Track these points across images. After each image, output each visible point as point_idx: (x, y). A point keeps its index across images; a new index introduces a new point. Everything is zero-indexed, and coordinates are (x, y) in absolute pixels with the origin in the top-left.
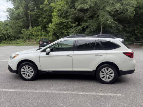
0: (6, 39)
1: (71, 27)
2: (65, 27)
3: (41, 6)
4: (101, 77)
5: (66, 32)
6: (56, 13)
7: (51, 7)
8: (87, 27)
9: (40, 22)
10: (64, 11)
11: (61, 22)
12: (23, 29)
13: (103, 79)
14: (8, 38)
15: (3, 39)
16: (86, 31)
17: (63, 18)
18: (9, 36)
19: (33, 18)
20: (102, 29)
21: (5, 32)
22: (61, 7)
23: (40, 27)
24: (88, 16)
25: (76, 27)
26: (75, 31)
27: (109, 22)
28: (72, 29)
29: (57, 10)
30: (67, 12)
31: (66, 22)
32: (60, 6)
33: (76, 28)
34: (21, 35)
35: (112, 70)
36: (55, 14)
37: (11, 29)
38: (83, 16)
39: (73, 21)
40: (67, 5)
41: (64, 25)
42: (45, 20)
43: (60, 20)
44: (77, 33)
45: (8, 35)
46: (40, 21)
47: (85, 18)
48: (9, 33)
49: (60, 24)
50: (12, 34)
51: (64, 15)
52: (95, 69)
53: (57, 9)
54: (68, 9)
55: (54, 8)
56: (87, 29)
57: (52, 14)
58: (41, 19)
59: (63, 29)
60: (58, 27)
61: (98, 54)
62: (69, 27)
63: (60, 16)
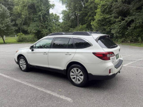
1: (114, 23)
2: (108, 23)
5: (109, 28)
8: (132, 21)
9: (86, 20)
11: (104, 18)
12: (71, 29)
13: (73, 80)
16: (131, 25)
17: (107, 13)
23: (85, 26)
26: (118, 27)
28: (116, 24)
29: (100, 7)
30: (111, 6)
31: (109, 18)
32: (104, 2)
33: (120, 23)
35: (81, 72)
36: (98, 10)
37: (61, 29)
39: (117, 16)
41: (107, 21)
42: (90, 18)
43: (102, 16)
47: (131, 11)
49: (102, 20)
51: (107, 10)
52: (66, 69)
53: (101, 5)
56: (132, 23)
57: (96, 11)
58: (87, 17)
59: (106, 25)
60: (100, 24)
61: (68, 53)
62: (112, 23)
63: (103, 12)
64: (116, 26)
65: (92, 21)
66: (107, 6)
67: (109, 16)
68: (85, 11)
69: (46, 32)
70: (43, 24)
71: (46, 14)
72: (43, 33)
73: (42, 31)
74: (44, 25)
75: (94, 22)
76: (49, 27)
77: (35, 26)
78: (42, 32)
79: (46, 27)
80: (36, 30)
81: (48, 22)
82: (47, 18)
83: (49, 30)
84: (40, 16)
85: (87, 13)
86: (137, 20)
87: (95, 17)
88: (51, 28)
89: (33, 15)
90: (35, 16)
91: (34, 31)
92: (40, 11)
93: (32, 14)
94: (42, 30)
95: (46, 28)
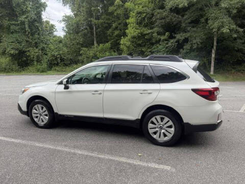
0: (57, 64)
1: (158, 42)
2: (148, 42)
3: (111, 9)
4: (151, 131)
5: (149, 50)
6: (133, 19)
7: (126, 10)
8: (186, 40)
10: (147, 14)
11: (141, 33)
12: (84, 49)
13: (155, 136)
14: (61, 62)
15: (54, 64)
16: (184, 47)
17: (145, 26)
18: (62, 60)
19: (99, 30)
20: (215, 44)
21: (56, 54)
22: (143, 7)
23: (108, 45)
24: (189, 21)
25: (166, 42)
26: (163, 49)
27: (225, 30)
28: (160, 45)
29: (134, 14)
30: (153, 15)
31: (149, 33)
32: (141, 7)
33: (167, 44)
34: (80, 58)
35: (170, 121)
36: (131, 20)
37: (65, 49)
38: (180, 22)
39: (161, 31)
40: (152, 3)
41: (146, 39)
42: (117, 32)
43: (139, 31)
44: (167, 52)
45: (61, 57)
46: (109, 35)
47: (183, 25)
48: (63, 54)
49: (139, 37)
50: (67, 57)
51: (146, 21)
53: (135, 11)
54: (154, 10)
55: (130, 11)
56: (185, 44)
57: (127, 21)
58: (110, 30)
59: (145, 46)
60: (136, 42)
61: (145, 90)
62: (154, 42)
63: (139, 23)
64: (160, 47)
65: (122, 37)
66: (145, 14)
67: (150, 31)
68: (107, 19)
69: (37, 54)
70: (29, 38)
71: (36, 21)
72: (29, 56)
73: (29, 51)
74: (32, 39)
75: (126, 39)
76: (42, 45)
77: (12, 42)
78: (28, 54)
79: (36, 43)
80: (17, 49)
81: (39, 34)
82: (38, 28)
83: (42, 50)
84: (23, 23)
85: (110, 23)
86: (193, 38)
87: (127, 31)
88: (45, 46)
89: (9, 21)
90: (13, 22)
91: (12, 52)
92: (23, 13)
93: (7, 18)
94: (28, 49)
95: (36, 45)
